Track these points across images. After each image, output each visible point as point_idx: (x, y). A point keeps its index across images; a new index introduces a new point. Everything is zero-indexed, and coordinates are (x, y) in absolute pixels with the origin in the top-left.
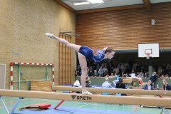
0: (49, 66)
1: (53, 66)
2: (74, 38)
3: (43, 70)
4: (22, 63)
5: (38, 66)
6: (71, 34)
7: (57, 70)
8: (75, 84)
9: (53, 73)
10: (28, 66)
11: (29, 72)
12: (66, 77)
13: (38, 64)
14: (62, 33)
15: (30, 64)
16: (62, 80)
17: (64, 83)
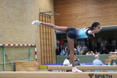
0: (31, 46)
1: (35, 46)
2: (53, 18)
3: (26, 51)
4: (7, 45)
5: (21, 47)
6: (50, 14)
7: (39, 50)
8: (64, 63)
9: (36, 53)
10: (12, 47)
11: (13, 53)
12: (48, 57)
13: (21, 45)
14: (42, 13)
15: (14, 45)
16: (44, 60)
17: (46, 63)
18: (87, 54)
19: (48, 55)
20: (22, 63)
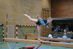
2: (50, 12)
4: (22, 25)
6: (49, 9)
10: (25, 26)
11: (26, 29)
12: (46, 33)
13: (31, 25)
14: (44, 9)
15: (27, 25)
16: (44, 34)
17: (44, 36)
18: (68, 32)
19: (46, 31)
20: (30, 35)
